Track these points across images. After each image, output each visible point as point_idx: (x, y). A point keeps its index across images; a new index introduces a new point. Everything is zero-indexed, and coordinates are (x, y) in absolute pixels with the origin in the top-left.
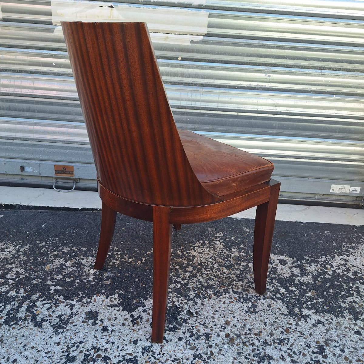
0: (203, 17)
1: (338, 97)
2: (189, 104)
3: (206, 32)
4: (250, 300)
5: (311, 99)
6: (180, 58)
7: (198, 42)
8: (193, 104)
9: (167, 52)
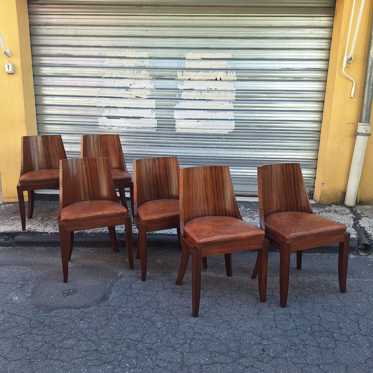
0: (233, 123)
1: (290, 151)
2: (228, 156)
3: (234, 129)
4: (253, 218)
5: (279, 152)
6: (224, 138)
7: (231, 132)
8: (230, 156)
9: (218, 136)
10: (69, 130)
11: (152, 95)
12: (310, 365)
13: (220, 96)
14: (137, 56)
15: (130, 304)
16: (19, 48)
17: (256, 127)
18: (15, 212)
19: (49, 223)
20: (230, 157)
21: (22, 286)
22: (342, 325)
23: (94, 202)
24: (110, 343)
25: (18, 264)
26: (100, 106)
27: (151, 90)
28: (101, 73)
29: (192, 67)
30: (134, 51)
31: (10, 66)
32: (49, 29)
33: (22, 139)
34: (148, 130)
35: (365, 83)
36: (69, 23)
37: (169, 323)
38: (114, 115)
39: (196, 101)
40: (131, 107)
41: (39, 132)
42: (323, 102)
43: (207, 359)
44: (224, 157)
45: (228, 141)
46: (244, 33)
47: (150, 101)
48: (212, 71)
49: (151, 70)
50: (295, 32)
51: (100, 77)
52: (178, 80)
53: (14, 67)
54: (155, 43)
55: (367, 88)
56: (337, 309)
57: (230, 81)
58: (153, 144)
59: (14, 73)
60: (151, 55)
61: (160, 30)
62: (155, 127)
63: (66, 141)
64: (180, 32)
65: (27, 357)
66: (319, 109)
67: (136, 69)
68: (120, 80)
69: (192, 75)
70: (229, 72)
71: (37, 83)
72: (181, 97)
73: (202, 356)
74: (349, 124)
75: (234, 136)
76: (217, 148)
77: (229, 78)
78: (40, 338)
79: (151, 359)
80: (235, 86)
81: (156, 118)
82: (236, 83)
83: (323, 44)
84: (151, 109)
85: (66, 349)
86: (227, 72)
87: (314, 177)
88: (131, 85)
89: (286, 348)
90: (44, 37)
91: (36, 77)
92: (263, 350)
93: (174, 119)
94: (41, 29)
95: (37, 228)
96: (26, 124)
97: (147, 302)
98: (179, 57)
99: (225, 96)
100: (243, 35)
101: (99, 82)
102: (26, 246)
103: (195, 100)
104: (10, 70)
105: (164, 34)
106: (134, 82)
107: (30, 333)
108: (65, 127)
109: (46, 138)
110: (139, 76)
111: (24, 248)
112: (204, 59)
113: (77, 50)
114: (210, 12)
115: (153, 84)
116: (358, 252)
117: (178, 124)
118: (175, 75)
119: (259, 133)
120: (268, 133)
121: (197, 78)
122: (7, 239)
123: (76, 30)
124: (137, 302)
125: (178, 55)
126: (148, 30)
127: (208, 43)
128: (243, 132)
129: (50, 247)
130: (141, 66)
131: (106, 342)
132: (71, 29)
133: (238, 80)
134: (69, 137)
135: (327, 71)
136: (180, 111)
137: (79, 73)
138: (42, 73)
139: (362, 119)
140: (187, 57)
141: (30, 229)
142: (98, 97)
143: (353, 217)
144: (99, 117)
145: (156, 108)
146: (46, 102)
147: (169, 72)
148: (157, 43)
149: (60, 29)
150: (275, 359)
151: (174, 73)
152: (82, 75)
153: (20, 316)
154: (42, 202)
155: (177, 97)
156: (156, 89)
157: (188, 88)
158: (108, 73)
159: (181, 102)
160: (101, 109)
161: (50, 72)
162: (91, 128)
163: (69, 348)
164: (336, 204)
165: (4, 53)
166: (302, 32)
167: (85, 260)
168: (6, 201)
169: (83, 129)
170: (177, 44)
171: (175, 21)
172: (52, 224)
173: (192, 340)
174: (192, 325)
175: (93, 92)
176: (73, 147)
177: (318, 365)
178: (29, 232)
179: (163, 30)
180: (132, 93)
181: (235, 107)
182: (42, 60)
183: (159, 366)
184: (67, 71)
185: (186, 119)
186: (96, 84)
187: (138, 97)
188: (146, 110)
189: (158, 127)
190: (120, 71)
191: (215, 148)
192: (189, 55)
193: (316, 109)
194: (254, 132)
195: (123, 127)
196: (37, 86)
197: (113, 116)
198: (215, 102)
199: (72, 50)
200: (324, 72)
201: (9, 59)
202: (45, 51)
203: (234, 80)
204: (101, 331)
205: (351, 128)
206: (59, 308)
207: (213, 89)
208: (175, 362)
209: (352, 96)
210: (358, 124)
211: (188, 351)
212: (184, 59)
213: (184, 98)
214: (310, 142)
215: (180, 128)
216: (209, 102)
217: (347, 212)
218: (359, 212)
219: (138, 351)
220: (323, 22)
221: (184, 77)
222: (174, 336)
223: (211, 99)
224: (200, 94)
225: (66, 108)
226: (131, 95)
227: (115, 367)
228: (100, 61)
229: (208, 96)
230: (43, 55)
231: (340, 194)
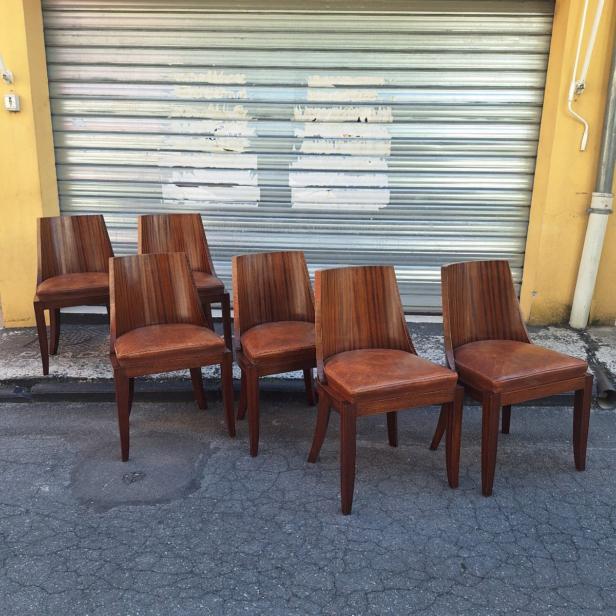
0: (387, 193)
1: (481, 239)
2: (378, 247)
3: (389, 202)
5: (462, 241)
6: (372, 219)
7: (384, 208)
8: (381, 247)
9: (363, 216)
10: (113, 206)
11: (252, 148)
12: (541, 590)
13: (366, 149)
14: (227, 82)
15: (236, 496)
16: (27, 67)
17: (425, 199)
18: (27, 345)
19: (87, 363)
20: (381, 250)
21: (53, 467)
22: (584, 523)
23: (169, 328)
24: (213, 559)
25: (42, 432)
26: (165, 165)
27: (249, 138)
28: (166, 110)
29: (318, 100)
30: (222, 73)
31: (13, 100)
32: (78, 36)
33: (37, 222)
34: (246, 206)
35: (604, 128)
36: (112, 26)
37: (305, 525)
38: (187, 181)
39: (325, 157)
40: (216, 167)
41: (62, 209)
42: (535, 157)
43: (374, 583)
44: (371, 250)
45: (377, 224)
46: (405, 42)
47: (249, 157)
48: (352, 107)
49: (250, 104)
50: (489, 42)
51: (165, 117)
52: (294, 121)
53: (20, 100)
54: (257, 59)
55: (607, 135)
56: (573, 498)
57: (382, 123)
58: (254, 229)
59: (19, 110)
60: (250, 79)
61: (265, 38)
62: (258, 201)
63: (113, 225)
64: (299, 41)
65: (79, 587)
66: (527, 170)
67: (225, 104)
68: (198, 122)
69: (318, 113)
70: (380, 107)
71: (57, 128)
72: (301, 151)
73: (365, 578)
74: (577, 193)
75: (389, 214)
76: (361, 234)
77: (380, 119)
78: (95, 554)
79: (283, 584)
80: (390, 131)
81: (259, 185)
82: (392, 127)
83: (534, 62)
84: (250, 171)
85: (141, 571)
86: (377, 109)
87: (519, 281)
88: (216, 130)
89: (500, 563)
90: (70, 50)
91: (55, 117)
92: (463, 566)
93: (288, 186)
94: (63, 35)
95: (67, 370)
96: (40, 196)
97: (263, 492)
98: (297, 82)
99: (374, 149)
100: (404, 47)
101: (163, 125)
102: (51, 401)
103: (323, 154)
104: (14, 107)
105: (272, 45)
106: (222, 125)
107: (78, 548)
108: (105, 202)
109: (78, 219)
110: (230, 115)
111: (49, 404)
112: (337, 86)
113: (125, 72)
114: (349, 7)
115: (254, 129)
116: (597, 403)
117: (296, 195)
118: (290, 113)
119: (430, 209)
120: (445, 209)
121: (328, 118)
122: (19, 391)
123: (124, 38)
124: (248, 491)
125: (295, 80)
126: (246, 38)
127: (346, 60)
128: (403, 208)
129: (92, 402)
130: (233, 98)
131: (206, 559)
132: (114, 36)
133: (394, 122)
134: (112, 218)
135: (541, 106)
136: (298, 173)
137: (128, 110)
138: (66, 110)
139: (599, 186)
140: (310, 83)
141: (55, 372)
142: (161, 150)
143: (584, 347)
144: (163, 185)
145: (259, 169)
146: (72, 159)
147: (279, 108)
148: (260, 59)
149: (96, 36)
150: (484, 580)
151: (289, 111)
152: (135, 114)
153: (57, 519)
154: (70, 326)
155: (294, 150)
156: (259, 136)
157: (313, 136)
158: (178, 110)
159: (301, 158)
160: (166, 171)
161: (80, 108)
162: (150, 202)
163: (146, 571)
164: (556, 325)
165: (2, 77)
166: (500, 42)
167: (152, 423)
168: (8, 325)
169: (137, 205)
170: (293, 62)
171: (290, 23)
172: (92, 364)
173: (345, 552)
174: (343, 528)
175: (154, 142)
176: (120, 234)
177: (555, 589)
178: (55, 378)
179: (270, 39)
180: (219, 143)
181: (389, 166)
182: (65, 88)
183: (297, 596)
184: (109, 107)
185: (308, 187)
186: (157, 128)
187: (228, 150)
188: (242, 172)
189: (261, 201)
190: (199, 107)
191: (356, 234)
192: (314, 79)
193: (522, 170)
194: (422, 209)
195: (204, 201)
196: (58, 132)
197: (186, 183)
198: (358, 158)
199: (116, 71)
200: (536, 108)
201: (12, 87)
202: (71, 73)
203: (388, 122)
204: (195, 541)
205: (580, 201)
206: (120, 503)
207: (354, 136)
208: (323, 589)
209: (583, 148)
210: (593, 195)
211: (341, 570)
212: (306, 86)
213: (305, 151)
214: (512, 223)
215: (299, 202)
216: (347, 158)
217: (575, 338)
218: (593, 338)
219: (259, 572)
220: (534, 25)
221: (304, 117)
222: (315, 546)
223: (349, 153)
224: (333, 144)
225: (106, 169)
226: (217, 146)
227: (225, 599)
228: (165, 91)
229: (344, 148)
230: (68, 79)
231: (561, 310)
